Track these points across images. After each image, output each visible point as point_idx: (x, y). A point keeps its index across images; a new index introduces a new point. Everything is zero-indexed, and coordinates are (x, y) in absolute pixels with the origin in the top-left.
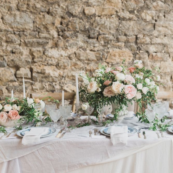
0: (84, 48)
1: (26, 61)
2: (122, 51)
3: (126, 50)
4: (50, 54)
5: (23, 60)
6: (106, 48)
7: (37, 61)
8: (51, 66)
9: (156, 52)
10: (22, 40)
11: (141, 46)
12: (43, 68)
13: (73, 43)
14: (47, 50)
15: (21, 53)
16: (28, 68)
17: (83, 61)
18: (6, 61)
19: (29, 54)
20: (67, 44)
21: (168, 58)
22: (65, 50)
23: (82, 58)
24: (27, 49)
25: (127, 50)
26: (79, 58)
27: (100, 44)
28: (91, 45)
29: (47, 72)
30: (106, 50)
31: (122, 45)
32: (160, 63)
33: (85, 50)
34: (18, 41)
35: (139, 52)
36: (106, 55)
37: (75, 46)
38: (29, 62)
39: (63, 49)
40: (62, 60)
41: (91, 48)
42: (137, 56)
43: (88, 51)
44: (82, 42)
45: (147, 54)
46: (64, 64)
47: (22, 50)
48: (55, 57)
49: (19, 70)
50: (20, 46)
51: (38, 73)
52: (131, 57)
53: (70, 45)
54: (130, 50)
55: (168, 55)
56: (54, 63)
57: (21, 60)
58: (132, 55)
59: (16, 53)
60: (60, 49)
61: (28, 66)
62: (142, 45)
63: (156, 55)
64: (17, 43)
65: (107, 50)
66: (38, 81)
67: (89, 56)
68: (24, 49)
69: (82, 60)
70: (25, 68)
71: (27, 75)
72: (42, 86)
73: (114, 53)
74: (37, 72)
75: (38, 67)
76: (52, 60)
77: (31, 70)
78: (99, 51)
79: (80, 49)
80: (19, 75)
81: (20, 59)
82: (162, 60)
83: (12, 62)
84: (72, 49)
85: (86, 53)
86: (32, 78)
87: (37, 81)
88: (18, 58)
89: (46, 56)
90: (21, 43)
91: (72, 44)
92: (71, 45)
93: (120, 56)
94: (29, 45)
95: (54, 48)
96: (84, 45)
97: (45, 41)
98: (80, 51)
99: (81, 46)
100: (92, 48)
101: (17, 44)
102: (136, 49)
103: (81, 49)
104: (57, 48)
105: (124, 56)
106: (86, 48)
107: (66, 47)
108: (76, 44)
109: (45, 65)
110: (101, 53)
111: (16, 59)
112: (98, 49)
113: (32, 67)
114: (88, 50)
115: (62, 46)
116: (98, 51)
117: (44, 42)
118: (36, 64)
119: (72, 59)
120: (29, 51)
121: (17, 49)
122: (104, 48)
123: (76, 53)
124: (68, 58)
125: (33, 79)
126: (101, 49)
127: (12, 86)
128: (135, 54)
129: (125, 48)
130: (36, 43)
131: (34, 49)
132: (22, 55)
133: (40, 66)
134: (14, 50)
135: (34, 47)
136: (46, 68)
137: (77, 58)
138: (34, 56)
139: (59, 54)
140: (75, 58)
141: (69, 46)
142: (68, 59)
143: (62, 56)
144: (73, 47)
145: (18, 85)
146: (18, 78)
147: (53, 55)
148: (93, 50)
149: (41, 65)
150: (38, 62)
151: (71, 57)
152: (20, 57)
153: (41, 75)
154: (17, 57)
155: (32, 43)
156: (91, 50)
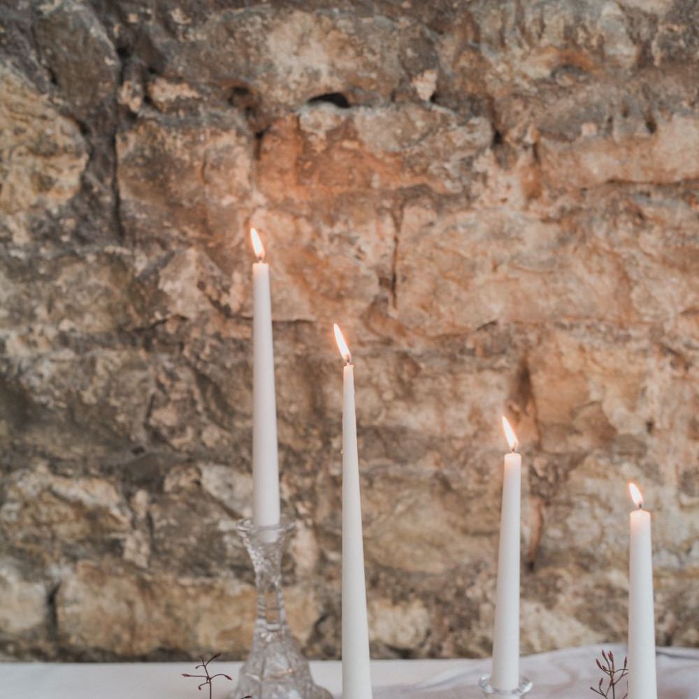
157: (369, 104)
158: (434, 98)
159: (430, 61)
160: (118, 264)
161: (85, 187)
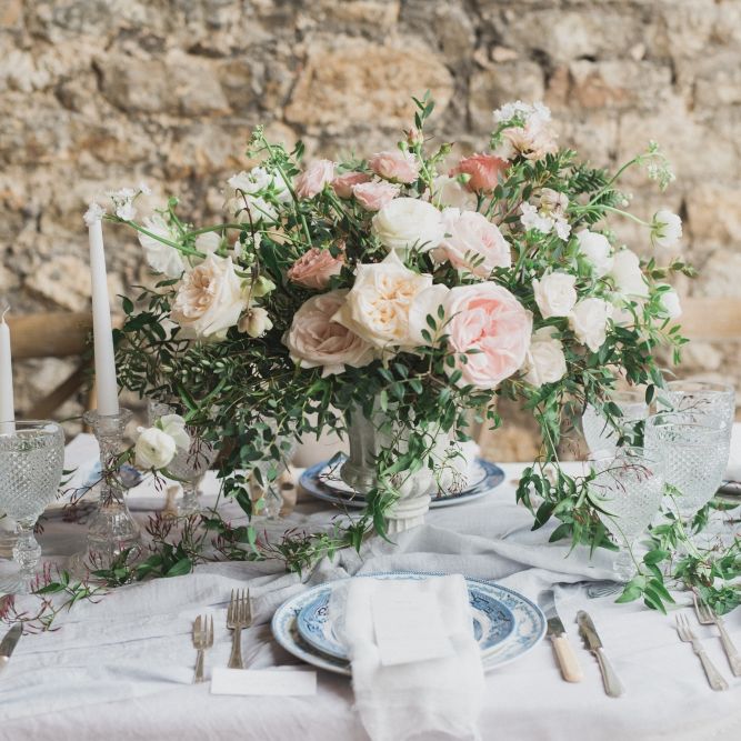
0: (153, 36)
2: (383, 51)
3: (407, 44)
6: (288, 32)
9: (591, 59)
11: (505, 20)
13: (78, 4)
17: (144, 118)
20: (44, 11)
21: (667, 92)
22: (35, 51)
23: (136, 97)
25: (417, 47)
26: (121, 98)
27: (250, 11)
28: (192, 15)
30: (283, 49)
31: (383, 14)
32: (613, 125)
33: (155, 46)
35: (491, 58)
36: (285, 75)
37: (94, 22)
39: (18, 44)
40: (18, 113)
41: (193, 32)
42: (479, 83)
43: (175, 56)
45: (535, 67)
46: (30, 135)
52: (442, 91)
53: (60, 17)
54: (435, 45)
55: (666, 75)
58: (443, 75)
60: (4, 41)
62: (510, 15)
63: (596, 75)
65: (291, 46)
67: (184, 84)
69: (136, 110)
73: (338, 67)
78: (244, 52)
79: (124, 39)
82: (631, 105)
84: (76, 44)
85: (164, 66)
91: (76, 12)
92: (68, 17)
93: (370, 83)
96: (149, 15)
98: (129, 53)
99: (131, 22)
100: (200, 31)
102: (473, 39)
103: (131, 45)
105: (395, 82)
106: (160, 34)
107: (41, 30)
108: (102, 8)
110: (258, 69)
112: (237, 39)
114: (174, 47)
116: (235, 51)
119: (76, 102)
122: (273, 32)
123: (103, 66)
124: (51, 99)
126: (258, 41)
128: (462, 72)
129: (405, 32)
137: (107, 99)
140: (94, 96)
141: (57, 23)
142: (49, 107)
143: (13, 85)
144: (80, 31)
148: (206, 44)
151: (73, 95)
156: (195, 50)
157: (608, 60)
158: (645, 58)
159: (640, 39)
160: (467, 148)
161: (451, 105)
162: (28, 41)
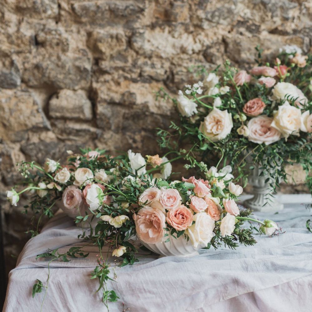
0: (254, 25)
1: (78, 68)
4: (148, 47)
5: (69, 65)
7: (111, 67)
8: (150, 83)
10: (64, 5)
12: (127, 90)
13: (218, 9)
14: (140, 34)
15: (63, 45)
16: (82, 89)
17: (247, 66)
18: (17, 70)
19: (85, 48)
20: (201, 14)
22: (195, 34)
23: (245, 56)
24: (79, 32)
26: (237, 56)
27: (304, 11)
28: (275, 14)
29: (139, 100)
33: (255, 30)
34: (52, 8)
37: (225, 19)
38: (85, 70)
39: (187, 30)
40: (185, 65)
41: (275, 22)
43: (264, 34)
44: (248, 7)
46: (190, 76)
47: (65, 35)
48: (163, 55)
49: (57, 97)
50: (57, 23)
51: (112, 103)
53: (209, 16)
56: (161, 75)
57: (63, 67)
59: (48, 43)
60: (180, 29)
61: (83, 83)
64: (49, 12)
66: (113, 127)
67: (268, 49)
68: (72, 31)
69: (244, 62)
70: (74, 90)
71: (81, 109)
72: (125, 142)
74: (108, 101)
75: (114, 87)
76: (153, 66)
77: (92, 95)
78: (300, 32)
79: (239, 27)
80: (56, 111)
81: (60, 64)
83: (36, 72)
84: (215, 30)
85: (259, 40)
86: (94, 120)
87: (109, 129)
88: (54, 58)
89: (137, 53)
90: (59, 14)
91: (217, 13)
94: (84, 20)
95: (160, 26)
96: (252, 14)
97: (132, 5)
98: (241, 34)
99: (244, 18)
100: (278, 22)
101: (49, 17)
103: (242, 30)
104: (170, 26)
106: (257, 24)
107: (199, 23)
108: (230, 11)
109: (134, 81)
110: (306, 40)
111: (49, 62)
112: (296, 25)
113: (95, 85)
114: (264, 30)
115: (185, 20)
116: (295, 31)
117: (131, 7)
118: (107, 77)
119: (214, 59)
120: (84, 38)
121: (49, 32)
123: (228, 41)
124: (201, 57)
125: (98, 122)
126: (307, 26)
127: (39, 143)
130: (106, 12)
131: (100, 32)
132: (64, 51)
133: (118, 84)
134: (42, 36)
135: (102, 26)
136: (135, 88)
137: (229, 57)
138: (101, 52)
139: (174, 46)
140: (222, 55)
141: (207, 19)
142: (200, 61)
143: (183, 50)
144: (218, 23)
145: (56, 141)
146: (53, 121)
147: (157, 50)
148: (280, 28)
149: (122, 80)
150: (112, 71)
151: (213, 55)
152: (59, 58)
153: (123, 111)
154: (51, 55)
155: (95, 13)
156: (274, 31)
162: (192, 29)
